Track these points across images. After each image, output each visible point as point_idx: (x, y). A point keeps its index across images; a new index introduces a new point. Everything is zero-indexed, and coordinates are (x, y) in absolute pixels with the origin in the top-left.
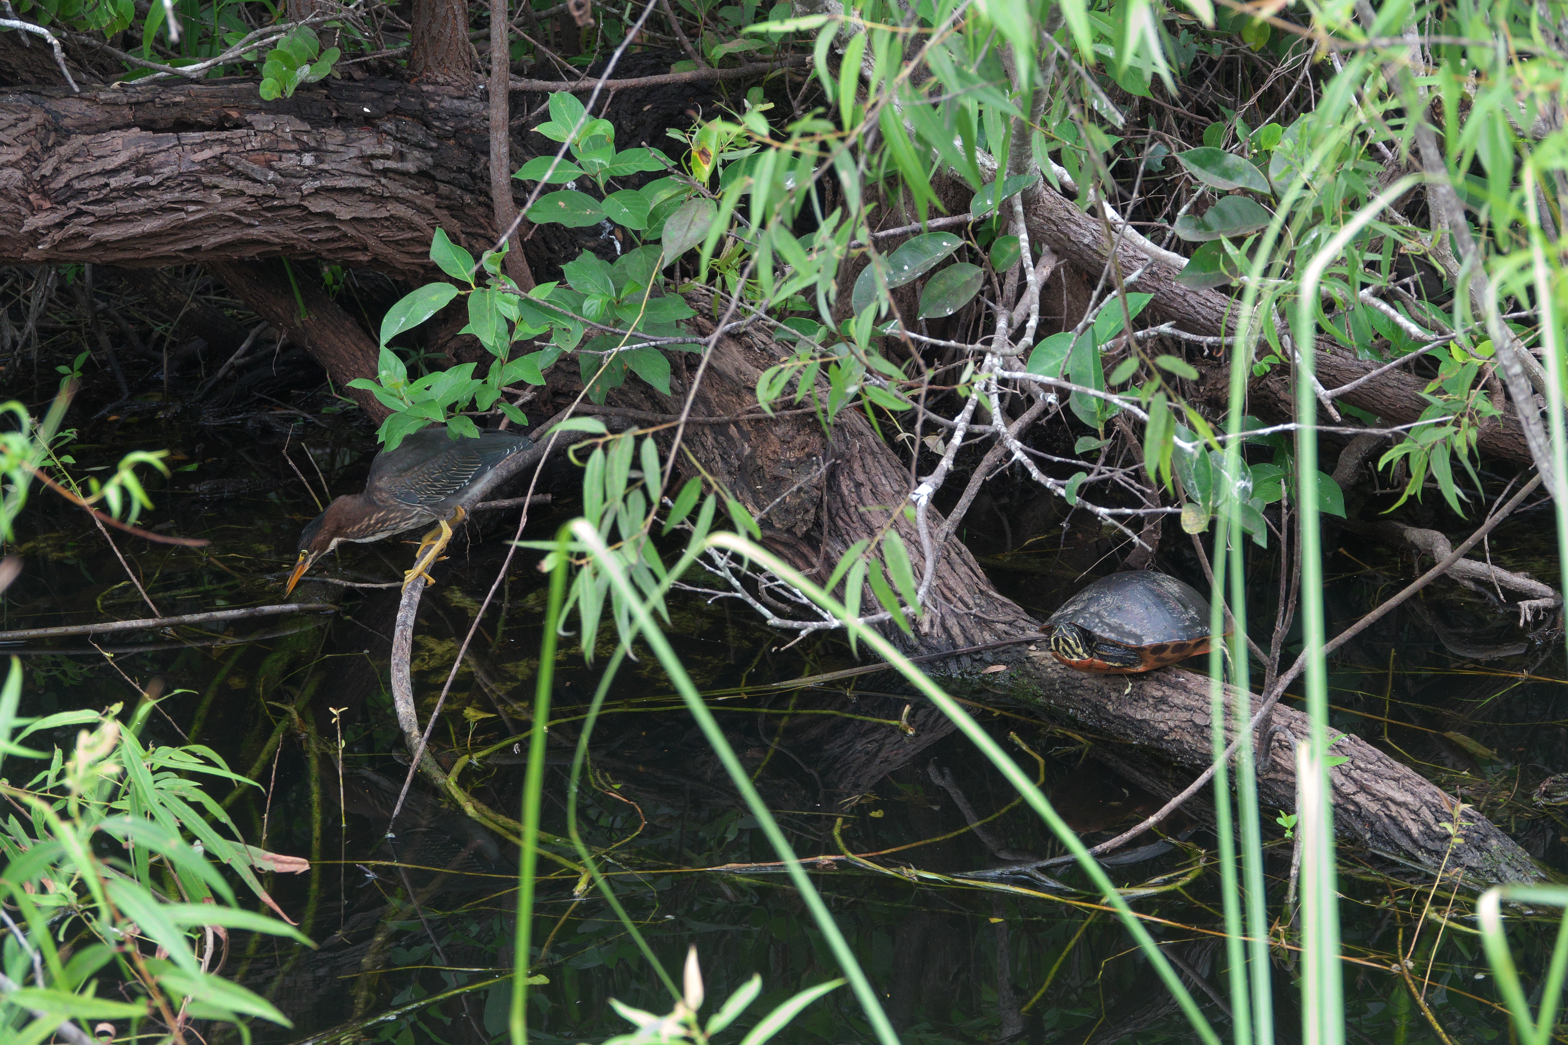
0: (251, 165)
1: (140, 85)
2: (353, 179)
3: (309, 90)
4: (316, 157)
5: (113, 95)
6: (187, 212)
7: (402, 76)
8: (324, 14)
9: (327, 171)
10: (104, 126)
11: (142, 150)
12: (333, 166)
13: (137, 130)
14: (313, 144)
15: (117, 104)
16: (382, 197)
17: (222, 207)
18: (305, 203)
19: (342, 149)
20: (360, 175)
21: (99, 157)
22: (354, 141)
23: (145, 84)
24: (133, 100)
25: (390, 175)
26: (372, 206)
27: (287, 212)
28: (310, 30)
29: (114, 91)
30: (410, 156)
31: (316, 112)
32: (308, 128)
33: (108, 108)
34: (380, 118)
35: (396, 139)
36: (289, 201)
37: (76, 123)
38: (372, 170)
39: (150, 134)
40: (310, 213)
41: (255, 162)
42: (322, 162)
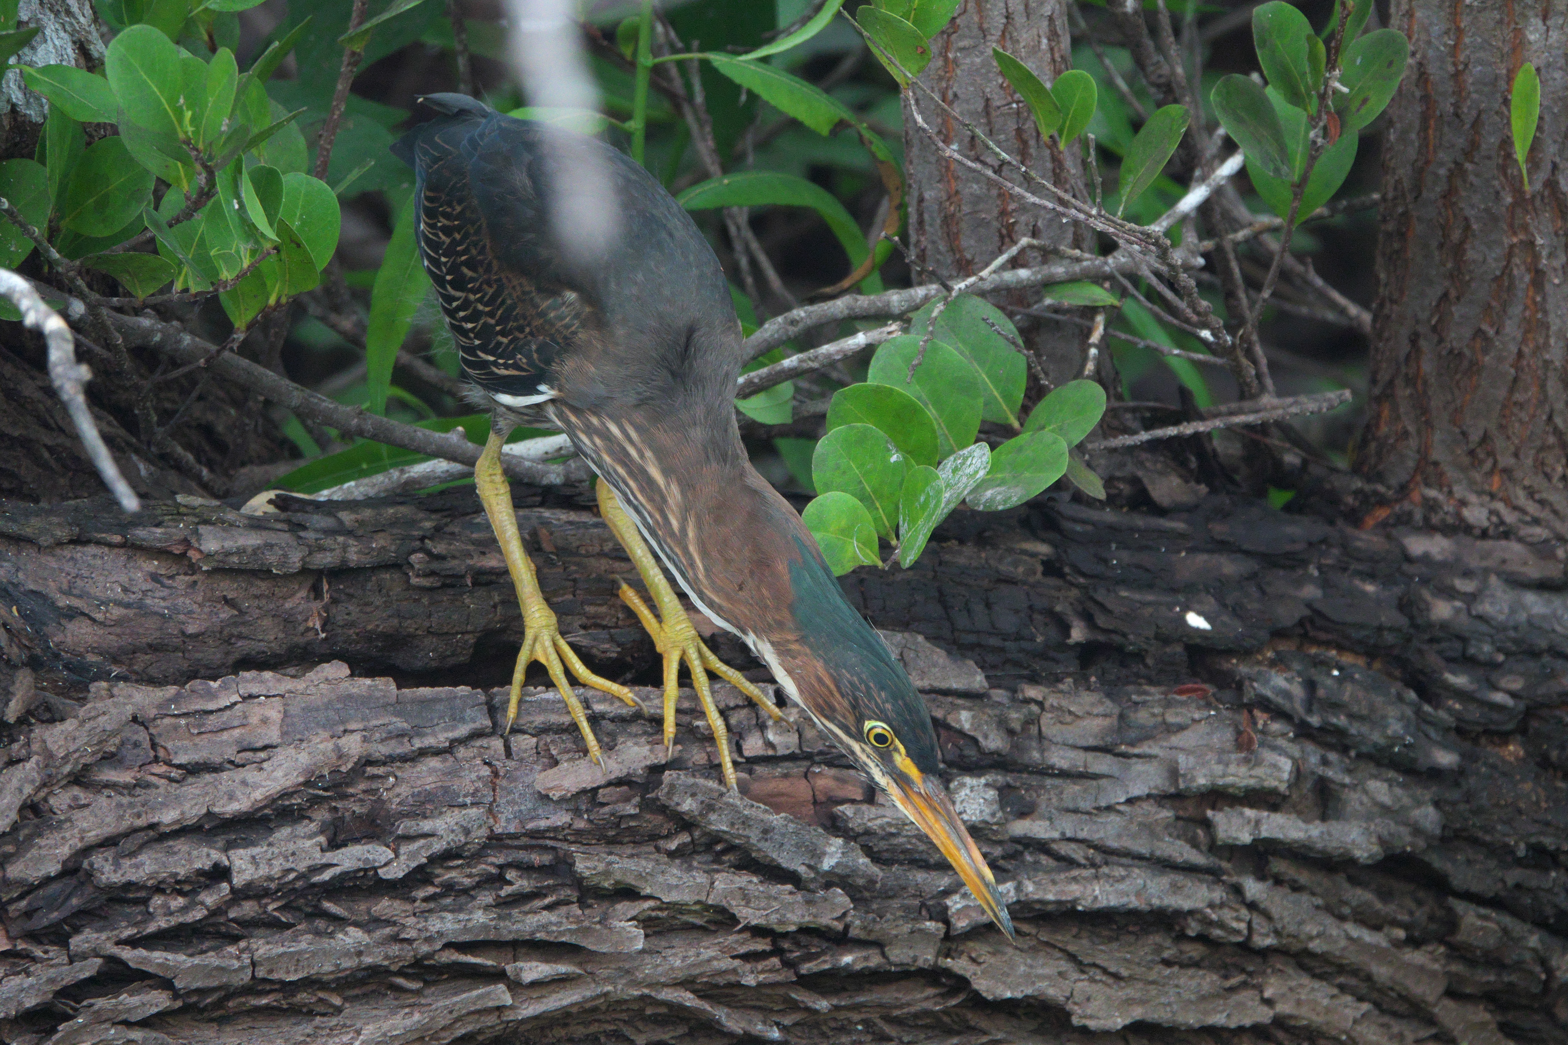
0: (759, 812)
1: (351, 505)
2: (1139, 877)
3: (982, 540)
4: (1005, 793)
5: (253, 540)
6: (515, 986)
7: (1333, 499)
8: (1048, 254)
9: (1042, 847)
10: (213, 654)
11: (353, 745)
12: (1068, 825)
13: (337, 670)
14: (994, 742)
15: (264, 573)
16: (1245, 948)
17: (648, 969)
18: (959, 965)
19: (1102, 764)
20: (1165, 865)
21: (193, 770)
22: (1147, 736)
23: (370, 502)
24: (325, 560)
25: (1279, 866)
26: (1209, 981)
27: (888, 995)
28: (995, 315)
29: (257, 524)
30: (1354, 800)
31: (1008, 622)
32: (978, 681)
33: (228, 588)
34: (1246, 653)
35: (1304, 732)
36: (899, 955)
37: (112, 641)
38: (1214, 848)
39: (386, 686)
40: (978, 1002)
41: (774, 803)
42: (1025, 812)
